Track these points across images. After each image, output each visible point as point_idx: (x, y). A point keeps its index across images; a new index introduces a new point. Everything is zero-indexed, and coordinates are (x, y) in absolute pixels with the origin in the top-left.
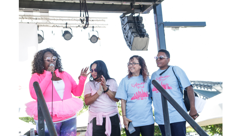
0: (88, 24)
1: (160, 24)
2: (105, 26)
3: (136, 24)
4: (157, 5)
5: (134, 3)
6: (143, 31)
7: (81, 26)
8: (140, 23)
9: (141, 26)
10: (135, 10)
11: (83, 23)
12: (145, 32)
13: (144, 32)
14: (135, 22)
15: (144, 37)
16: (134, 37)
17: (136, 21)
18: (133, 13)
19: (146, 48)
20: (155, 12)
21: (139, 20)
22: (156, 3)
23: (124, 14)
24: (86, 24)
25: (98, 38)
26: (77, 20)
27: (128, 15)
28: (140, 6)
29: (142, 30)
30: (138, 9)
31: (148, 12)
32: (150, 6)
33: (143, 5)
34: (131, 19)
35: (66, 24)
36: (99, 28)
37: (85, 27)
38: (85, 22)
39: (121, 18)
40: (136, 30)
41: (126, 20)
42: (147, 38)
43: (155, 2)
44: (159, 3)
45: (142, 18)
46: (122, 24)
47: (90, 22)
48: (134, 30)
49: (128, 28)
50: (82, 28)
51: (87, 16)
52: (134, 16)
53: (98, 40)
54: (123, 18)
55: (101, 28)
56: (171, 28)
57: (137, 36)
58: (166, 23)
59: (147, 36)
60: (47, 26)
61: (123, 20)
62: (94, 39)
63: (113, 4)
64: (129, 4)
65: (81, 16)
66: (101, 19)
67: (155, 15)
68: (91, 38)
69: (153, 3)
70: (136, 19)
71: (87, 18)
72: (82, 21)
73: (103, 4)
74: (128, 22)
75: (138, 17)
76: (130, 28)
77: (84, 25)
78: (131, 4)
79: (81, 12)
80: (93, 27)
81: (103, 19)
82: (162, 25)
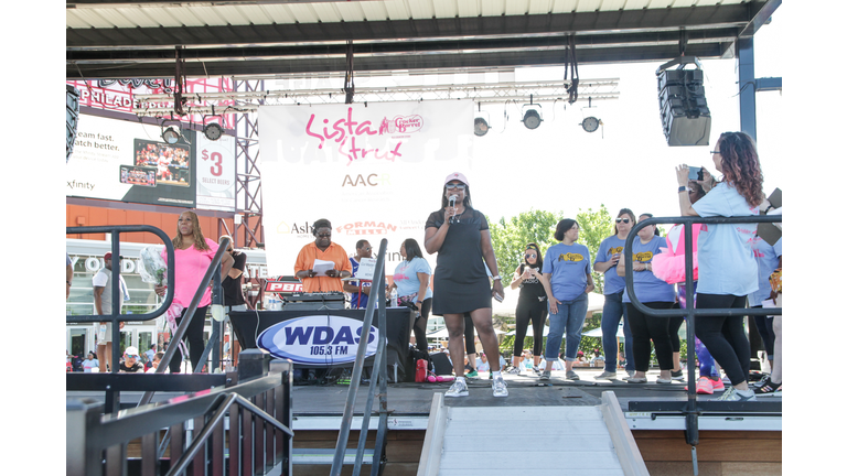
0: (577, 95)
1: (748, 84)
2: (615, 96)
3: (684, 89)
7: (565, 97)
8: (697, 84)
14: (682, 85)
16: (674, 117)
17: (686, 82)
18: (684, 63)
19: (704, 140)
21: (695, 79)
22: (741, 37)
23: (665, 66)
24: (572, 95)
25: (599, 122)
26: (557, 87)
27: (675, 68)
34: (678, 77)
35: (531, 96)
36: (603, 101)
37: (570, 101)
39: (658, 74)
40: (684, 101)
41: (665, 80)
42: (705, 118)
43: (737, 36)
44: (747, 37)
45: (701, 72)
47: (580, 90)
48: (678, 103)
49: (666, 97)
50: (567, 103)
51: (575, 77)
52: (684, 69)
53: (600, 126)
54: (661, 76)
55: (607, 100)
57: (679, 115)
58: (762, 80)
59: (707, 114)
60: (495, 102)
61: (660, 79)
62: (591, 124)
64: (676, 42)
65: (565, 78)
66: (607, 82)
68: (584, 121)
70: (686, 76)
71: (575, 82)
74: (667, 85)
75: (692, 72)
76: (670, 97)
78: (680, 43)
79: (566, 68)
80: (590, 99)
81: (613, 82)
82: (751, 86)
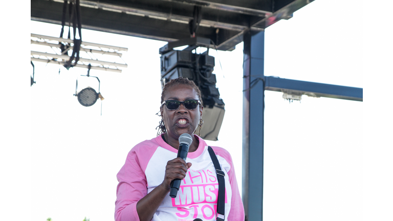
0: (78, 59)
1: (256, 81)
2: (119, 68)
3: (196, 73)
4: (255, 33)
5: (199, 22)
6: (212, 92)
7: (60, 60)
8: (208, 71)
9: (208, 79)
10: (198, 39)
11: (66, 54)
12: (218, 95)
13: (213, 96)
14: (194, 68)
15: (211, 107)
17: (198, 66)
18: (193, 46)
19: (214, 134)
20: (247, 50)
21: (205, 63)
22: (253, 28)
23: (171, 46)
24: (72, 58)
25: (98, 96)
26: (51, 45)
27: (181, 48)
28: (213, 29)
29: (211, 88)
30: (207, 36)
31: (231, 47)
32: (237, 33)
33: (221, 30)
34: (187, 59)
36: (104, 71)
37: (68, 65)
38: (70, 52)
39: (162, 52)
41: (174, 60)
42: (219, 110)
43: (249, 26)
44: (259, 29)
45: (212, 59)
46: (163, 69)
47: (82, 54)
50: (62, 67)
51: (78, 37)
52: (194, 52)
53: (99, 100)
54: (167, 55)
55: (108, 72)
56: (282, 93)
58: (271, 78)
59: (221, 105)
61: (166, 59)
62: (88, 97)
63: (146, 18)
64: (185, 21)
65: (61, 36)
66: (112, 50)
67: (246, 56)
68: (81, 92)
69: (246, 27)
70: (198, 60)
71: (78, 44)
72: (63, 48)
73: (123, 14)
74: (178, 66)
75: (203, 57)
77: (67, 59)
78: (191, 22)
79: (63, 25)
80: (90, 67)
81: (117, 51)
82: (260, 83)
